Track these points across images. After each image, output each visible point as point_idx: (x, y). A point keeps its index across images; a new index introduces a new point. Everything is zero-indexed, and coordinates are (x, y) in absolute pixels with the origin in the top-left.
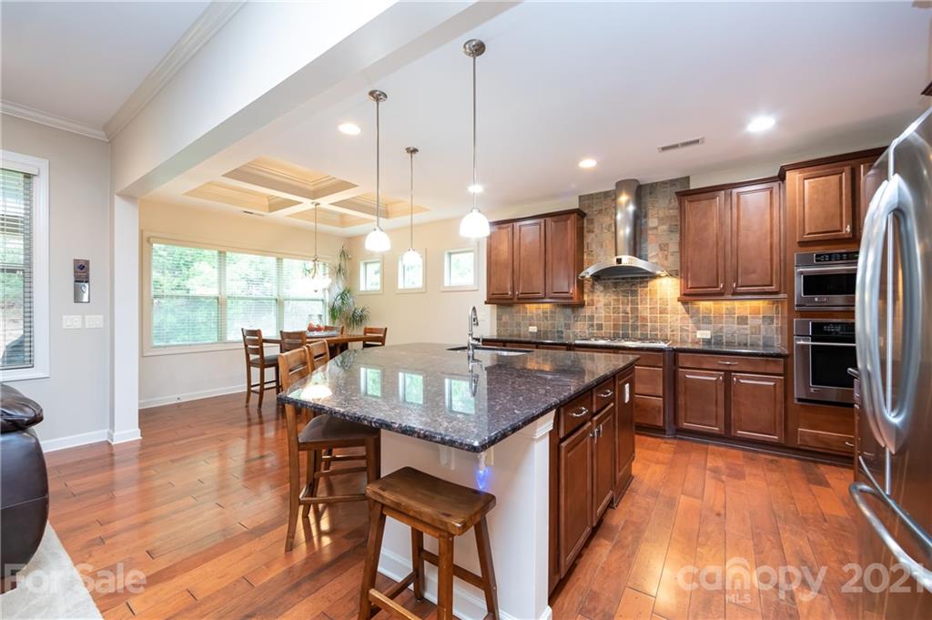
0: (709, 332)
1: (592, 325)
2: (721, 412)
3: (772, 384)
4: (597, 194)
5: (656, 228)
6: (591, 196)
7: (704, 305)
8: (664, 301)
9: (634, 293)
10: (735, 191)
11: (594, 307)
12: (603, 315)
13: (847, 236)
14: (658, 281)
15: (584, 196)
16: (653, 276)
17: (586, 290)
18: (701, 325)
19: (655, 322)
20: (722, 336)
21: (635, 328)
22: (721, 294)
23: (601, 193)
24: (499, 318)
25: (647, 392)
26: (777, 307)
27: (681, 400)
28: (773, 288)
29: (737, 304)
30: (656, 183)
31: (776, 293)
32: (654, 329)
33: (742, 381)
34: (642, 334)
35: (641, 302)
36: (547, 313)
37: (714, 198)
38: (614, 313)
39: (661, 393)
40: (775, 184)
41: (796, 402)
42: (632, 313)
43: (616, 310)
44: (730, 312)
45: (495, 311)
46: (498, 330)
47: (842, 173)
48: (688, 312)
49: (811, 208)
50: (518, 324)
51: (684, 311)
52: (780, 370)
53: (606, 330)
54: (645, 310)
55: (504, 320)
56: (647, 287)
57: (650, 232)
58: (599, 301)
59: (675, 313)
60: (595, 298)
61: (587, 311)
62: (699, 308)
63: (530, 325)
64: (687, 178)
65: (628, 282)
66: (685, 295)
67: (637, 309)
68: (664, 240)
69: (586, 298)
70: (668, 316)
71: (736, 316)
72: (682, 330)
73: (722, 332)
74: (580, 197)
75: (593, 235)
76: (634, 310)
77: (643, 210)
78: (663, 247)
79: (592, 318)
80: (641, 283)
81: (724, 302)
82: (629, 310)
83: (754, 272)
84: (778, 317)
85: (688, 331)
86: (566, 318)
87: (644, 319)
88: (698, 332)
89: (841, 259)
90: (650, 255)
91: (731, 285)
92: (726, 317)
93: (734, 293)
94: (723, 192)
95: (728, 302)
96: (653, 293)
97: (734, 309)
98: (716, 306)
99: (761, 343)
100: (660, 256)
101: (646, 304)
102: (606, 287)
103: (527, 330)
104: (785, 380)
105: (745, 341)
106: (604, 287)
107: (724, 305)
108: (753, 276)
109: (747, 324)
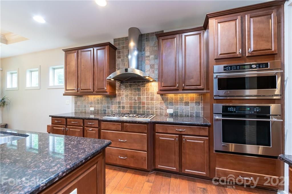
0: (172, 110)
1: (120, 107)
2: (177, 159)
3: (203, 142)
4: (122, 38)
5: (149, 56)
6: (119, 39)
7: (171, 96)
8: (152, 94)
9: (139, 90)
10: (184, 35)
11: (121, 97)
12: (125, 101)
13: (239, 56)
14: (150, 84)
15: (116, 39)
16: (148, 81)
17: (117, 88)
18: (169, 106)
19: (149, 105)
20: (178, 112)
21: (139, 108)
22: (177, 90)
23: (124, 38)
24: (76, 103)
25: (139, 148)
26: (202, 97)
27: (157, 152)
28: (201, 87)
29: (184, 95)
30: (149, 33)
31: (202, 89)
32: (148, 108)
33: (188, 140)
34: (143, 111)
35: (142, 94)
36: (98, 100)
37: (174, 38)
38: (130, 100)
39: (146, 149)
40: (202, 31)
41: (214, 152)
42: (138, 100)
43: (131, 99)
44: (182, 99)
45: (74, 99)
46: (75, 110)
47: (236, 20)
48: (163, 99)
49: (221, 40)
50: (85, 106)
51: (161, 99)
52: (206, 134)
53: (127, 110)
54: (144, 98)
55: (78, 104)
56: (145, 87)
57: (146, 59)
58: (123, 94)
59: (157, 100)
60: (121, 92)
61: (118, 99)
62: (168, 97)
63: (91, 107)
64: (163, 31)
65: (136, 84)
66: (160, 90)
67: (140, 98)
68: (152, 62)
69: (117, 93)
70: (155, 101)
71: (184, 101)
72: (160, 109)
73: (178, 110)
74: (114, 39)
75: (120, 59)
76: (139, 99)
77: (143, 47)
78: (152, 66)
79: (119, 103)
80: (142, 85)
81: (179, 94)
82: (137, 98)
83: (192, 78)
84: (202, 102)
85: (163, 109)
86: (108, 103)
87: (144, 103)
88: (167, 110)
89: (237, 69)
90: (146, 71)
91: (182, 85)
92: (180, 102)
93: (184, 90)
94: (178, 35)
95: (180, 94)
96: (148, 90)
97: (183, 98)
98: (176, 96)
99: (195, 115)
100: (151, 71)
101: (144, 95)
102: (126, 87)
103: (89, 110)
104: (209, 139)
105: (187, 114)
106: (125, 87)
107: (179, 96)
108: (192, 80)
109: (189, 106)
